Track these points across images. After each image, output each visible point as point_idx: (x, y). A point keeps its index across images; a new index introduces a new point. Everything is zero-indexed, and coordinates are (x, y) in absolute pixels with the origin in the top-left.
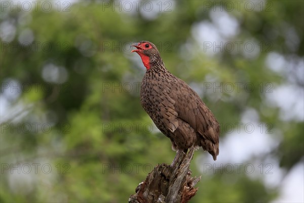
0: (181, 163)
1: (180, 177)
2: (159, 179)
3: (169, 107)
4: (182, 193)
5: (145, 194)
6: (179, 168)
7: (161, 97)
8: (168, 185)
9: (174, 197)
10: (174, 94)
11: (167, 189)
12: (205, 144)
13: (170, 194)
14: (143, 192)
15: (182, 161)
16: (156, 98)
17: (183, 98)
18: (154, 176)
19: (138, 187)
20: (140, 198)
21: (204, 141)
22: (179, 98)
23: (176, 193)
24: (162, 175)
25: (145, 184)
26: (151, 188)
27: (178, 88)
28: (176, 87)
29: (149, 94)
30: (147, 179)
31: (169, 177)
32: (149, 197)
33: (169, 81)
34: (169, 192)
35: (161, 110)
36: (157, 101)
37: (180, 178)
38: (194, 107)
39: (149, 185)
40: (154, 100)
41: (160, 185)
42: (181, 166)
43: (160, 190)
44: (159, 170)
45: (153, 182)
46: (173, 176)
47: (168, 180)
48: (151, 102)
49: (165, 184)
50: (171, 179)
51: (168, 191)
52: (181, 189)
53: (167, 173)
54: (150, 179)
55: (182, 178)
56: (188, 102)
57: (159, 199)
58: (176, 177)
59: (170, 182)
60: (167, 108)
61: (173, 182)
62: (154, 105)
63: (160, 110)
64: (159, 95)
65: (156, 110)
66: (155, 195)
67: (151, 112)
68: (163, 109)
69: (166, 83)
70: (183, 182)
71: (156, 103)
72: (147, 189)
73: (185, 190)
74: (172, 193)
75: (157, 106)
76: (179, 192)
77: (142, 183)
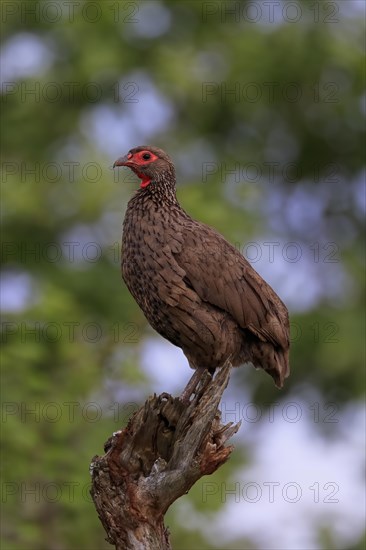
0: (201, 395)
1: (199, 423)
2: (154, 426)
3: (173, 283)
4: (202, 456)
5: (125, 455)
6: (197, 403)
7: (160, 260)
8: (173, 440)
9: (184, 463)
10: (191, 254)
11: (170, 446)
12: (262, 353)
13: (178, 457)
14: (121, 450)
15: (204, 389)
16: (149, 260)
17: (211, 260)
18: (145, 420)
19: (110, 440)
20: (114, 462)
21: (259, 348)
22: (201, 261)
23: (189, 456)
24: (162, 417)
25: (125, 434)
26: (136, 444)
27: (198, 240)
28: (193, 237)
29: (136, 250)
30: (130, 425)
31: (175, 421)
32: (133, 462)
33: (177, 227)
34: (175, 453)
35: (159, 288)
36: (151, 268)
37: (200, 425)
38: (235, 278)
39: (132, 437)
40: (145, 264)
41: (155, 438)
42: (202, 401)
43: (155, 449)
44: (155, 407)
45: (142, 431)
46: (183, 420)
47: (173, 429)
48: (139, 268)
49: (166, 436)
50: (179, 427)
51: (172, 451)
52: (201, 447)
53: (171, 414)
54: (135, 425)
55: (204, 426)
56: (222, 266)
57: (156, 466)
58: (191, 422)
59: (177, 433)
60: (170, 284)
61: (184, 432)
62: (145, 277)
63: (156, 289)
64: (155, 255)
65: (150, 287)
66: (144, 458)
67: (141, 292)
68: (162, 288)
69: (172, 232)
70: (205, 433)
71: (150, 273)
72: (129, 446)
73: (209, 451)
74: (181, 455)
75: (151, 279)
76: (196, 454)
77: (120, 432)
